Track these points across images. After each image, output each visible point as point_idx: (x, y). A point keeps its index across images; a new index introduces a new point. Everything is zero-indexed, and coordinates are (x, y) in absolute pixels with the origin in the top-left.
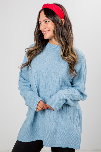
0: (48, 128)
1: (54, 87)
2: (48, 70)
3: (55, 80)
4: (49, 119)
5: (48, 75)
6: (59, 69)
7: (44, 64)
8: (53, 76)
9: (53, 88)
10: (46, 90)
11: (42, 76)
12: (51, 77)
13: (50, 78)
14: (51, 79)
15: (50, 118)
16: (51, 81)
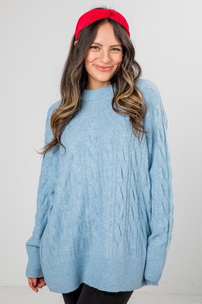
0: (112, 253)
1: (116, 170)
2: (98, 140)
3: (115, 154)
4: (111, 235)
5: (100, 148)
6: (118, 131)
7: (88, 131)
8: (109, 148)
9: (115, 173)
10: (102, 179)
11: (90, 155)
12: (107, 152)
13: (105, 155)
14: (107, 155)
15: (114, 234)
16: (107, 160)
